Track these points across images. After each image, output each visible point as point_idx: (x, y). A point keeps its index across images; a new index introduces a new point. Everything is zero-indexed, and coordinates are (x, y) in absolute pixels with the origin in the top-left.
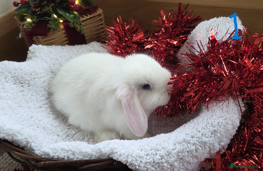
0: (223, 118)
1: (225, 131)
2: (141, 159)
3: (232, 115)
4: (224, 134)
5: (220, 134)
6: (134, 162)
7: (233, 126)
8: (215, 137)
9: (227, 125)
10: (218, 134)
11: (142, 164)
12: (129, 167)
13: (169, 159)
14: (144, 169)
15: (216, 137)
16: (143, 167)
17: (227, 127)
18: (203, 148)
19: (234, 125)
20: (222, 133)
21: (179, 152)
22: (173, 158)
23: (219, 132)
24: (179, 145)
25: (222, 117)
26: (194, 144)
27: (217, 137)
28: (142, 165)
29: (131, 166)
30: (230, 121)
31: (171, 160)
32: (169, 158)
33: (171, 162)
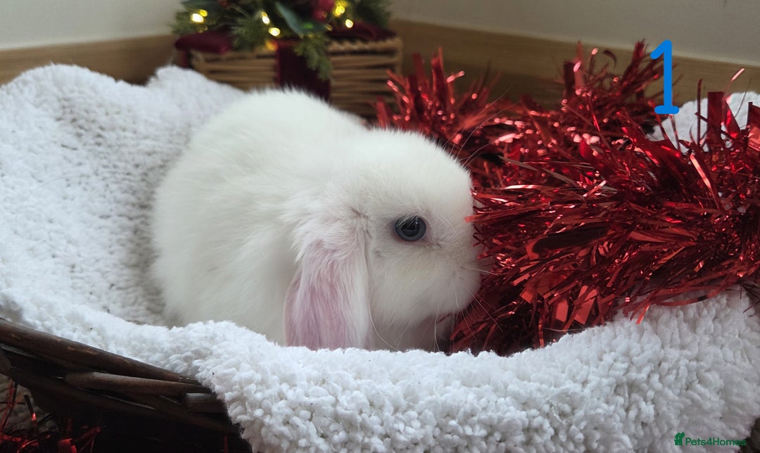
0: (690, 350)
1: (682, 406)
2: (285, 387)
3: (734, 357)
4: (675, 422)
5: (655, 409)
6: (253, 387)
7: (726, 400)
8: (627, 410)
9: (699, 387)
10: (643, 404)
11: (282, 403)
12: (229, 412)
13: (401, 426)
14: (285, 429)
15: (633, 414)
16: (280, 419)
17: (695, 390)
18: (563, 437)
19: (735, 399)
20: (665, 409)
21: (450, 415)
22: (417, 424)
23: (651, 394)
24: (464, 388)
25: (683, 347)
26: (525, 405)
27: (637, 417)
28: (280, 407)
29: (239, 408)
30: (717, 376)
31: (409, 434)
32: (404, 422)
33: (402, 438)
